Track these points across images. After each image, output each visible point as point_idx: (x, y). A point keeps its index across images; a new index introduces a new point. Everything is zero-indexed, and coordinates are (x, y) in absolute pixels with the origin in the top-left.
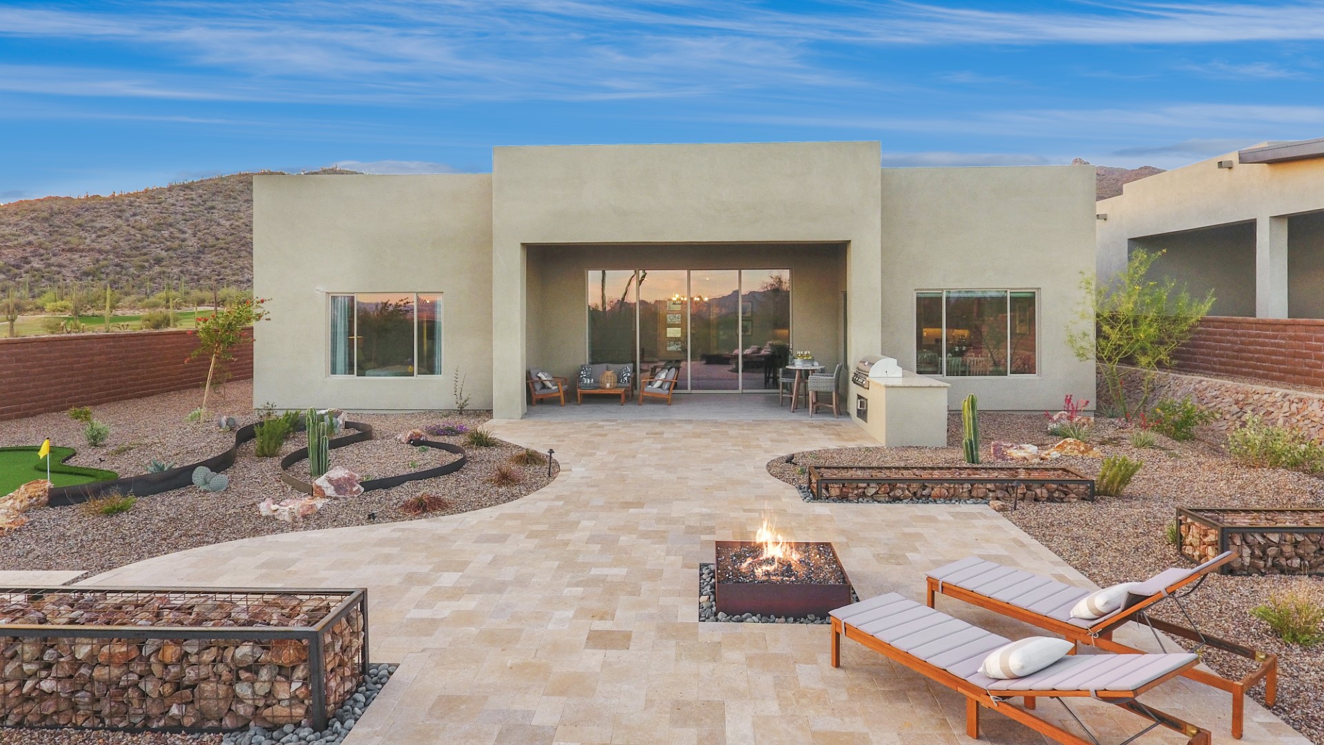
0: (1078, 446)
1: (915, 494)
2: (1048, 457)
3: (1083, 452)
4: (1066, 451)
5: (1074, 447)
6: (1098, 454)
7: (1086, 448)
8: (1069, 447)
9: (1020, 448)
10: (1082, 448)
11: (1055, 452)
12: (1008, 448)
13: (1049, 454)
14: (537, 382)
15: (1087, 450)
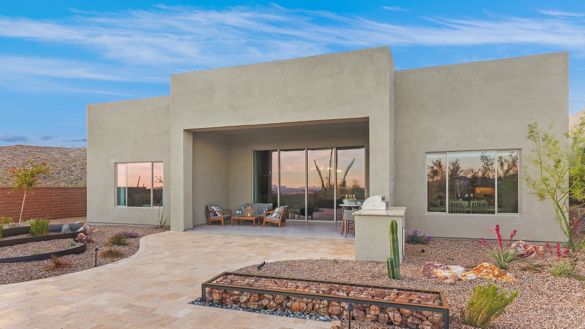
0: (493, 270)
1: (281, 304)
2: (463, 278)
3: (497, 276)
4: (482, 274)
5: (489, 271)
6: (511, 279)
7: (500, 273)
8: (485, 271)
9: (447, 268)
10: (497, 273)
11: (473, 274)
12: (436, 267)
13: (465, 276)
14: (211, 211)
15: (500, 275)
